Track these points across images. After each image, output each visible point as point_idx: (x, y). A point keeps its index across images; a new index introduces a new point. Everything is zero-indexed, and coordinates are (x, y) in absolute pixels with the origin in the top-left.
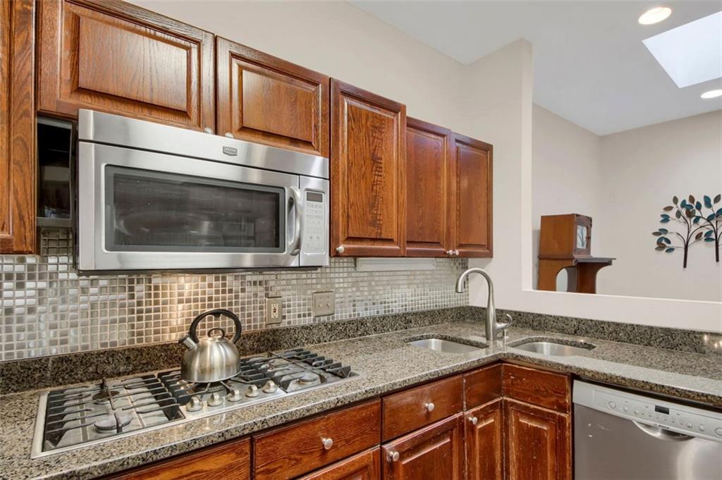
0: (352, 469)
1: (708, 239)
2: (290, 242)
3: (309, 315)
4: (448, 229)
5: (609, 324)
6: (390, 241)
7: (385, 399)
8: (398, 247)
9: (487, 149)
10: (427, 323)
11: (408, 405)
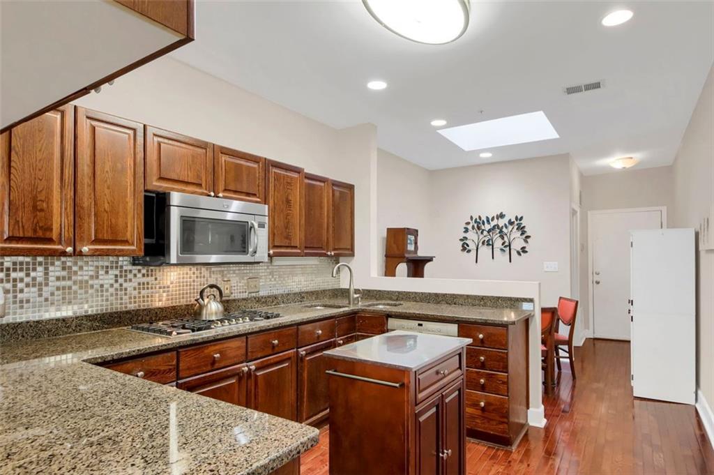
0: (285, 358)
1: (488, 245)
2: (251, 250)
3: (246, 292)
4: (327, 239)
5: (412, 293)
6: (295, 247)
7: (300, 327)
8: (299, 251)
9: (351, 188)
10: (314, 299)
11: (309, 331)
